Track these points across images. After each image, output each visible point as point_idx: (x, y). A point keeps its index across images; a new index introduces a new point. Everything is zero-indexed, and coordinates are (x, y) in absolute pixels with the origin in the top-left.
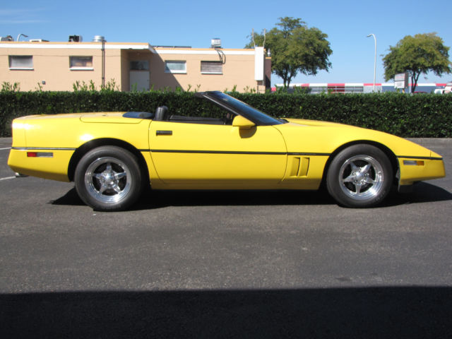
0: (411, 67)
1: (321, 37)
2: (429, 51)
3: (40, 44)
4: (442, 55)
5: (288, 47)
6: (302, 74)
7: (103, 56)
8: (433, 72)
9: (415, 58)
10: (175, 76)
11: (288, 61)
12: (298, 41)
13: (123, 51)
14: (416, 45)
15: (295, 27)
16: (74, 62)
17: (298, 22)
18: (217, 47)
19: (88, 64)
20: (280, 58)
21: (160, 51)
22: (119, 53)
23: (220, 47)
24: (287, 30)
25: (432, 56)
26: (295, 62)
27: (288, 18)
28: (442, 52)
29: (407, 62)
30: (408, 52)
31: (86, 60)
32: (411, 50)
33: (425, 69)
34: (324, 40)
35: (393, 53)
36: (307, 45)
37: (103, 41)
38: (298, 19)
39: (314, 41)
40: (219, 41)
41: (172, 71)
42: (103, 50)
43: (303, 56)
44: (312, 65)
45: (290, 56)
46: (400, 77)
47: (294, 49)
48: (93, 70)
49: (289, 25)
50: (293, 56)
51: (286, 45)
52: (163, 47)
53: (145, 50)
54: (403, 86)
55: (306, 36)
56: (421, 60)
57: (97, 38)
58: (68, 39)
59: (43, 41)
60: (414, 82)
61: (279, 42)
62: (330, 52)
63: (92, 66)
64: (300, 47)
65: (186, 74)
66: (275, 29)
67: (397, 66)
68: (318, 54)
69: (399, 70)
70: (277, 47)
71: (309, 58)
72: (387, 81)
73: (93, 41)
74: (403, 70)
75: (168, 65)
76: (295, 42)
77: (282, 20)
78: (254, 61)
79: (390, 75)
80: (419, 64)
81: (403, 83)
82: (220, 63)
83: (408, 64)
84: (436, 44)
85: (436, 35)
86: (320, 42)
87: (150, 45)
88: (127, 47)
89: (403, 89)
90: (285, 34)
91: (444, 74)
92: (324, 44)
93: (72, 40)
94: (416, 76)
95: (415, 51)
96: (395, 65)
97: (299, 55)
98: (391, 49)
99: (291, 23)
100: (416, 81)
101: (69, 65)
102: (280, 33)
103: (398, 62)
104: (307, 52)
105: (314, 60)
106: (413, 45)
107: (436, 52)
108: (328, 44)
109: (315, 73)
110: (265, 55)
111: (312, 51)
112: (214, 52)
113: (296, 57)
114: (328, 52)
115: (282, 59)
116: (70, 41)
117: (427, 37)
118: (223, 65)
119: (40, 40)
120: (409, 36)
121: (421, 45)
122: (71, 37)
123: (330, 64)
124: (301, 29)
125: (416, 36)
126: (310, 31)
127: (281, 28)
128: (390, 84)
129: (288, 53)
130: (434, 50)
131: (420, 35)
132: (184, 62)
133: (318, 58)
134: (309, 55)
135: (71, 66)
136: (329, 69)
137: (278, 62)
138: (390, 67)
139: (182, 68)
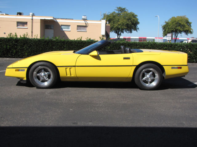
0: (174, 30)
1: (134, 16)
2: (182, 24)
3: (4, 15)
4: (188, 26)
5: (120, 20)
6: (126, 33)
7: (32, 22)
8: (184, 33)
9: (176, 27)
10: (65, 32)
11: (119, 27)
12: (124, 18)
13: (41, 20)
14: (177, 21)
15: (123, 11)
16: (19, 24)
17: (125, 9)
18: (84, 20)
19: (25, 25)
20: (116, 25)
21: (58, 21)
22: (40, 21)
23: (86, 20)
24: (120, 13)
25: (184, 26)
26: (122, 27)
27: (120, 7)
28: (189, 24)
29: (172, 28)
30: (173, 24)
31: (24, 24)
32: (174, 23)
33: (180, 32)
34: (136, 17)
35: (166, 24)
36: (128, 20)
37: (33, 15)
38: (125, 8)
39: (131, 18)
40: (86, 17)
41: (64, 30)
42: (32, 19)
43: (126, 25)
44: (130, 29)
45: (120, 24)
46: (169, 35)
47: (122, 21)
48: (27, 28)
49: (121, 11)
50: (122, 24)
51: (119, 19)
52: (61, 19)
53: (51, 20)
54: (170, 39)
55: (128, 16)
56: (179, 28)
57: (31, 14)
58: (17, 14)
59: (6, 14)
60: (176, 38)
61: (115, 18)
62: (138, 23)
63: (27, 26)
64: (125, 21)
65: (70, 31)
66: (114, 12)
67: (168, 30)
68: (133, 24)
69: (169, 32)
70: (115, 20)
71: (129, 25)
72: (164, 37)
73: (29, 15)
74: (171, 32)
75: (62, 27)
76: (123, 18)
77: (118, 8)
78: (101, 26)
79: (165, 34)
80: (178, 29)
81: (171, 38)
82: (86, 26)
83: (173, 29)
84: (186, 21)
85: (186, 17)
86: (134, 18)
87: (53, 18)
88: (43, 18)
89: (171, 40)
90: (118, 14)
91: (189, 34)
92: (136, 20)
93: (18, 14)
94: (177, 35)
95: (176, 23)
96: (167, 30)
97: (124, 24)
98: (166, 22)
99: (122, 10)
100: (177, 37)
101: (16, 26)
102: (116, 14)
103: (168, 28)
104: (128, 23)
105: (131, 27)
106: (175, 21)
107: (186, 24)
108: (137, 19)
109: (131, 32)
110: (106, 24)
111: (130, 23)
112: (83, 22)
113: (123, 25)
114: (137, 23)
115: (117, 25)
116: (17, 15)
117: (181, 17)
118: (87, 28)
119: (5, 14)
120: (174, 17)
121: (179, 21)
122: (18, 13)
123: (138, 29)
124: (126, 12)
125: (177, 17)
126: (130, 13)
127: (117, 12)
128: (165, 38)
129: (119, 23)
130: (184, 23)
131: (179, 17)
132: (69, 26)
133: (133, 25)
134: (129, 24)
135: (17, 26)
136: (138, 30)
137: (115, 27)
138: (165, 31)
139: (68, 28)
